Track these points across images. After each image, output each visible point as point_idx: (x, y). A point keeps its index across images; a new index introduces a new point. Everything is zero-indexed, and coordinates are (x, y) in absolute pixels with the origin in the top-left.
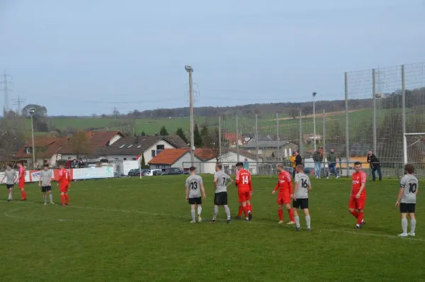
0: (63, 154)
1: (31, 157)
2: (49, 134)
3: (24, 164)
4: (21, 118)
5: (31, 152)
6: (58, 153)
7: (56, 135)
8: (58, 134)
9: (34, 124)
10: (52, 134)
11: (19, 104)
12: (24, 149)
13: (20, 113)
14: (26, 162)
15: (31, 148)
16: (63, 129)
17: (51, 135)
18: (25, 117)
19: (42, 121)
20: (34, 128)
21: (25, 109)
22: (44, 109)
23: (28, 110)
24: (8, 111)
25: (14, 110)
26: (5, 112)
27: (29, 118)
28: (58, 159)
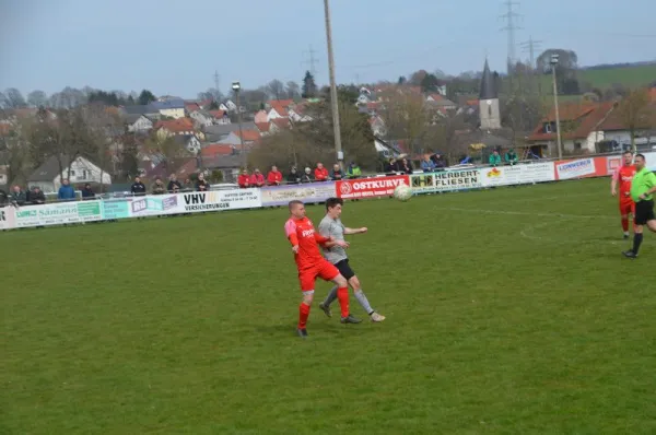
0: (606, 131)
1: (554, 140)
2: (581, 97)
3: (543, 150)
4: (535, 74)
5: (555, 131)
6: (597, 130)
7: (594, 99)
8: (597, 97)
9: (557, 83)
10: (586, 98)
11: (531, 51)
12: (541, 126)
13: (534, 66)
14: (545, 147)
15: (553, 123)
16: (605, 87)
17: (584, 100)
18: (541, 73)
19: (569, 75)
20: (558, 88)
21: (540, 59)
22: (573, 55)
23: (547, 60)
24: (514, 63)
25: (523, 61)
26: (509, 66)
27: (550, 72)
28: (599, 141)
